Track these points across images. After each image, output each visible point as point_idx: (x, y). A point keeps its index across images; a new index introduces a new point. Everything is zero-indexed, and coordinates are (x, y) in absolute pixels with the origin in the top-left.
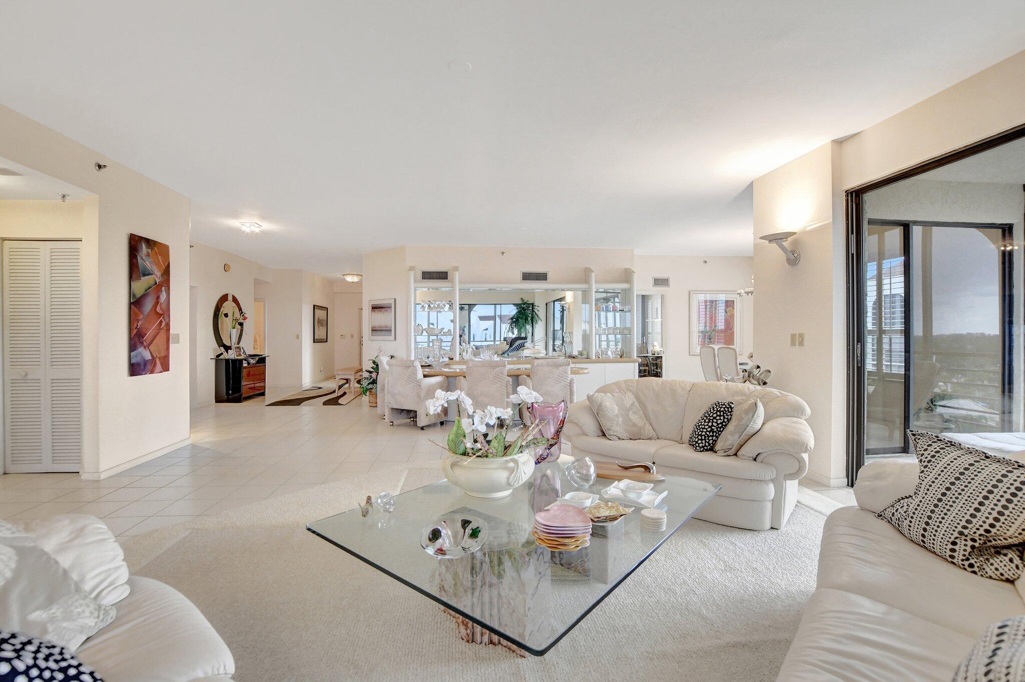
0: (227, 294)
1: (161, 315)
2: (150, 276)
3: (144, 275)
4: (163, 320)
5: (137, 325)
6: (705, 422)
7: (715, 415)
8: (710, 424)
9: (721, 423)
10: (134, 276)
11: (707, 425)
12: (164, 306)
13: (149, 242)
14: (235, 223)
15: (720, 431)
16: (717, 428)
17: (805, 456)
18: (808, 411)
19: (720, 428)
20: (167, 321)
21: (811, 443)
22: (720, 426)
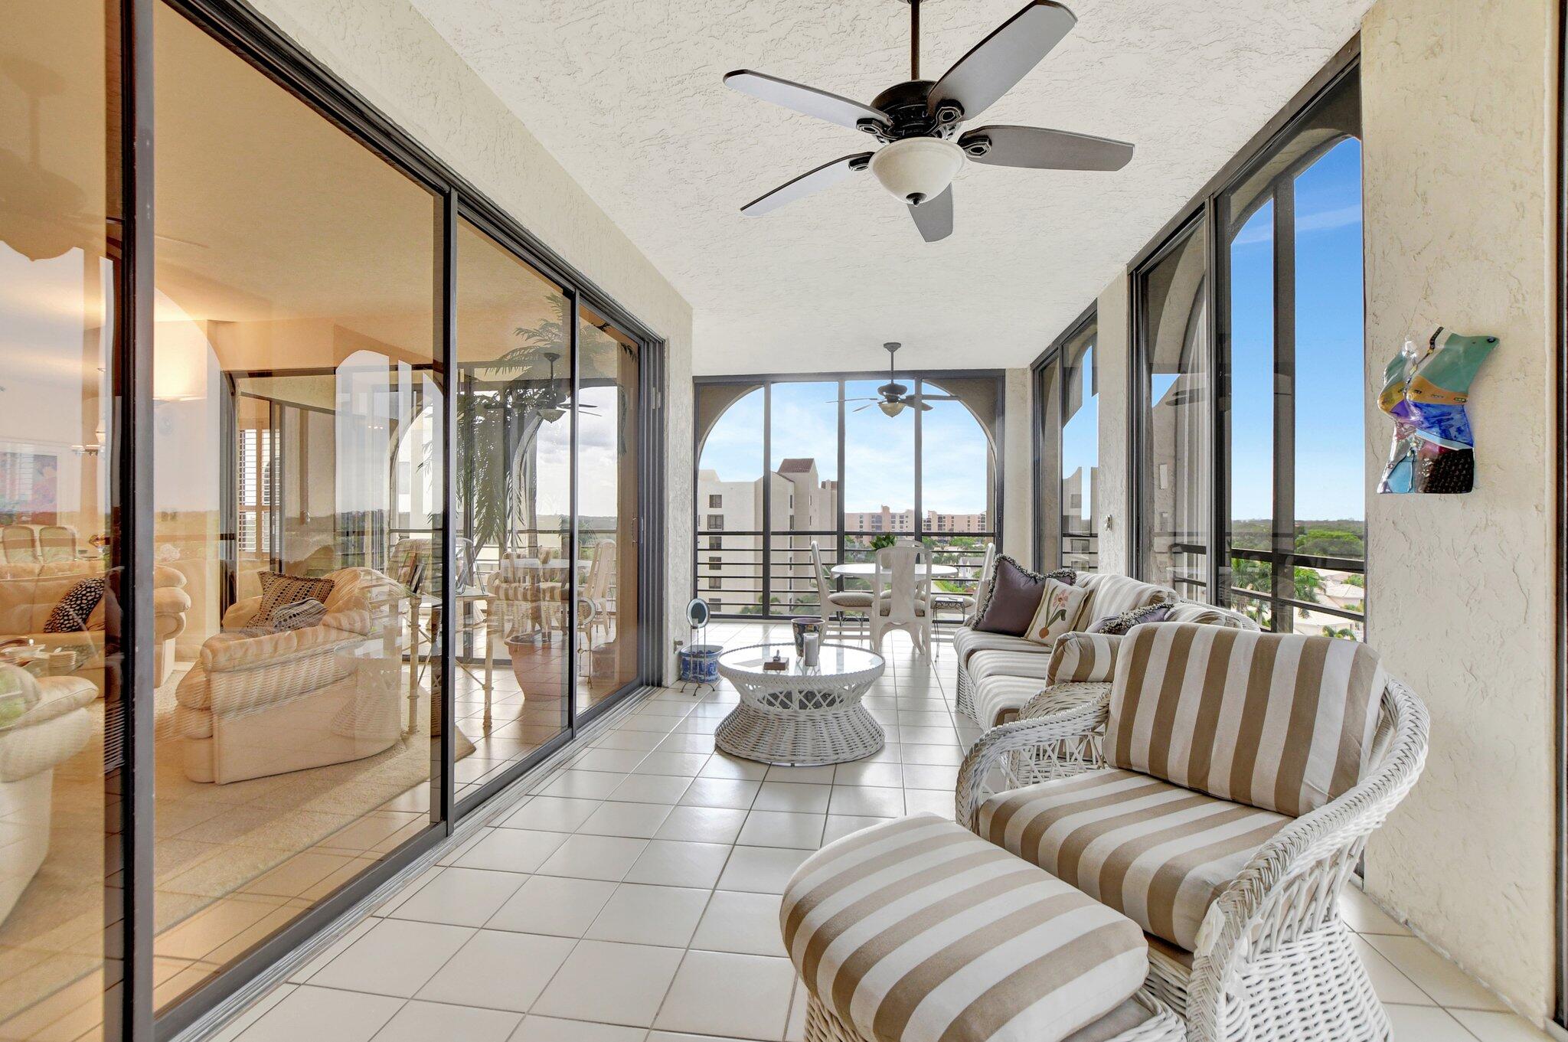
6: (71, 601)
7: (84, 593)
8: (79, 602)
9: (92, 600)
11: (75, 604)
15: (90, 608)
16: (87, 605)
17: (183, 615)
18: (184, 580)
19: (91, 605)
21: (189, 603)
22: (91, 602)
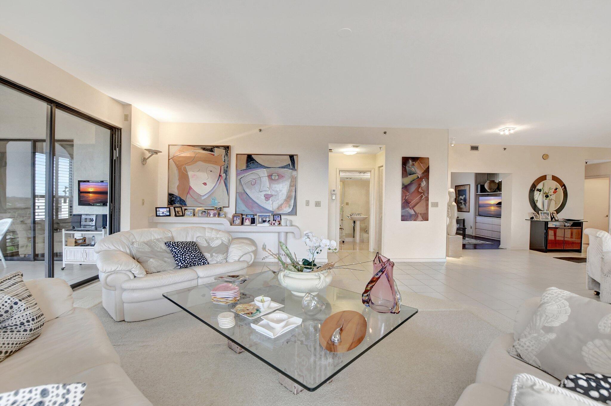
0: (546, 175)
1: (422, 193)
2: (415, 175)
3: (410, 175)
4: (423, 195)
5: (405, 198)
10: (403, 176)
12: (424, 189)
13: (415, 159)
14: (495, 131)
20: (426, 195)
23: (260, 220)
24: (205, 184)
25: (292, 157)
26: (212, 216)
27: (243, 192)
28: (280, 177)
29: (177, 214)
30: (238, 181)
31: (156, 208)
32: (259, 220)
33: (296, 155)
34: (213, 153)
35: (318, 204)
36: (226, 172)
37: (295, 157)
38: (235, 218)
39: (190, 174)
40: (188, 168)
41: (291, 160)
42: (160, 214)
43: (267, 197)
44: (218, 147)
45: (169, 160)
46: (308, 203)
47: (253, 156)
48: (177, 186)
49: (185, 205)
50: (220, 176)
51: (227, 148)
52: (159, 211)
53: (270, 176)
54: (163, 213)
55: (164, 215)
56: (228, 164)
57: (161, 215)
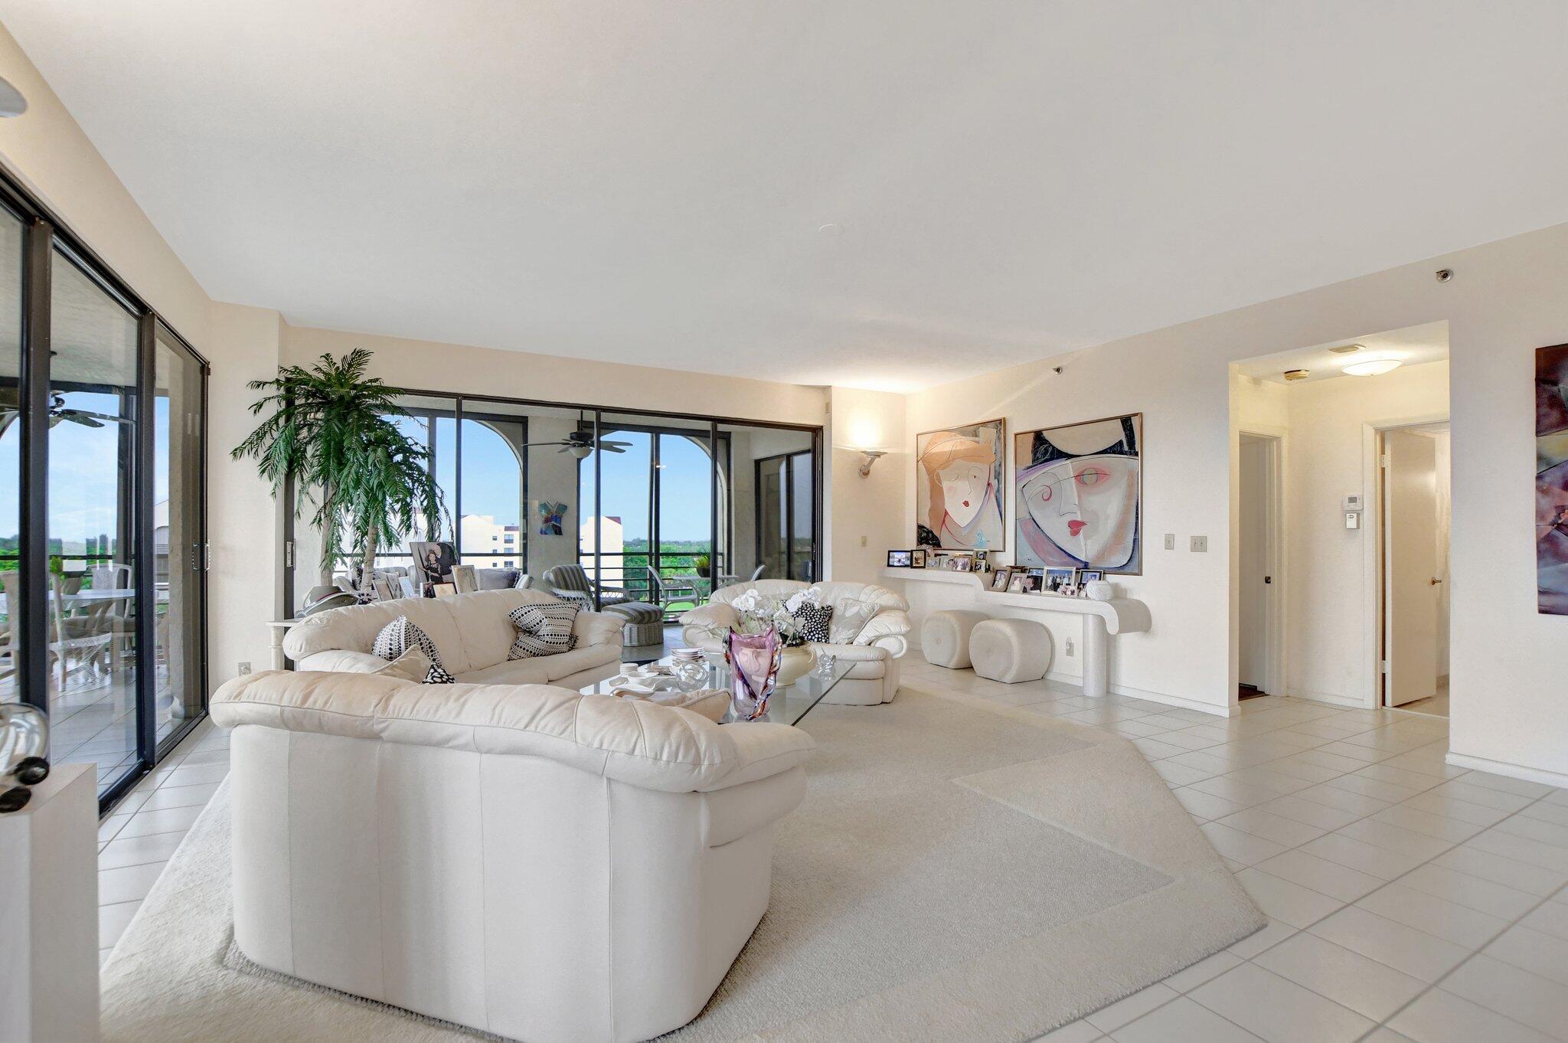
23: (1050, 583)
24: (966, 504)
25: (1126, 422)
26: (959, 568)
27: (1028, 517)
28: (1100, 475)
29: (914, 562)
30: (1019, 493)
31: (889, 552)
32: (1047, 583)
33: (1136, 415)
34: (977, 439)
35: (1199, 544)
36: (998, 476)
37: (1135, 422)
38: (999, 574)
39: (945, 485)
40: (942, 473)
41: (1124, 430)
42: (893, 562)
43: (1075, 527)
44: (984, 424)
45: (918, 461)
46: (1169, 543)
47: (1045, 434)
48: (928, 510)
49: (939, 545)
50: (989, 484)
51: (1000, 424)
52: (893, 557)
53: (1079, 477)
54: (899, 561)
55: (901, 564)
56: (1001, 458)
57: (896, 564)
